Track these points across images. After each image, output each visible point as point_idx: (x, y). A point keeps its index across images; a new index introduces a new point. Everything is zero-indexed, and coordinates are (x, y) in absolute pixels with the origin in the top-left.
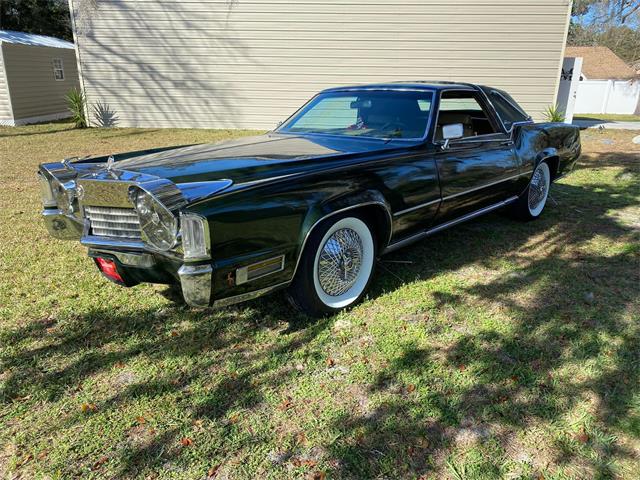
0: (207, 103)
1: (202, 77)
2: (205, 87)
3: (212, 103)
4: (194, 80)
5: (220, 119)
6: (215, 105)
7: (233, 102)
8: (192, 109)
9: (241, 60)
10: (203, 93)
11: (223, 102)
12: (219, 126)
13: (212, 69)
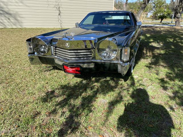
0: (9, 19)
1: (6, 10)
2: (7, 13)
3: (11, 19)
4: (3, 11)
5: (15, 25)
6: (12, 20)
7: (19, 19)
8: (3, 21)
9: (21, 4)
10: (7, 16)
11: (15, 19)
12: (14, 27)
13: (9, 7)
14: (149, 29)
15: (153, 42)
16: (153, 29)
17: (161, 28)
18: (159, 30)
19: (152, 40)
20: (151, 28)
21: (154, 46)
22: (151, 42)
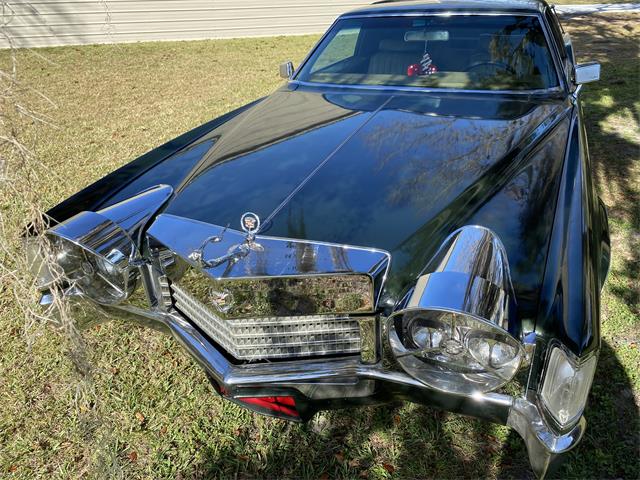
3: (40, 10)
6: (46, 15)
8: (12, 21)
11: (56, 9)
14: (581, 28)
15: (612, 110)
16: (601, 30)
17: (631, 23)
18: (626, 32)
19: (607, 101)
20: (589, 23)
21: (623, 140)
22: (604, 113)
